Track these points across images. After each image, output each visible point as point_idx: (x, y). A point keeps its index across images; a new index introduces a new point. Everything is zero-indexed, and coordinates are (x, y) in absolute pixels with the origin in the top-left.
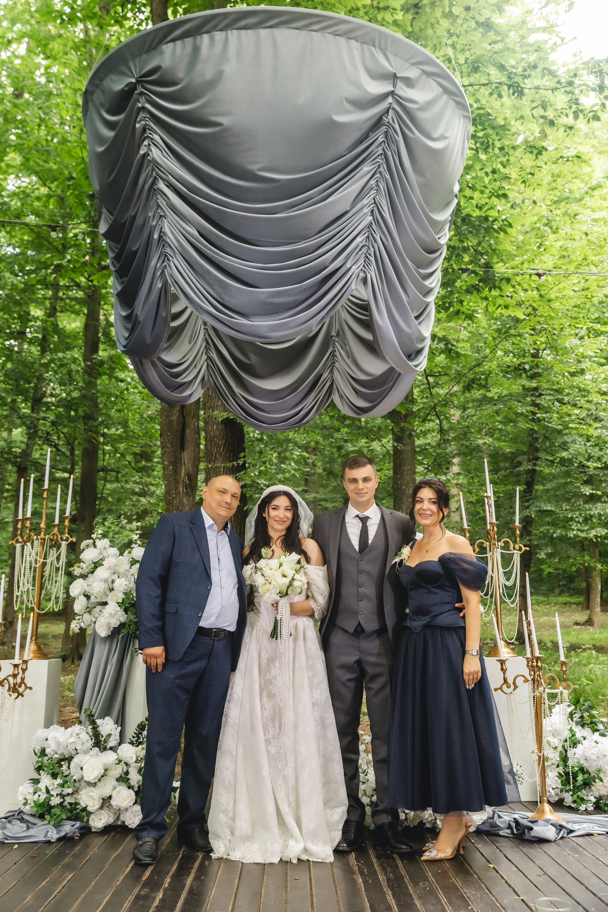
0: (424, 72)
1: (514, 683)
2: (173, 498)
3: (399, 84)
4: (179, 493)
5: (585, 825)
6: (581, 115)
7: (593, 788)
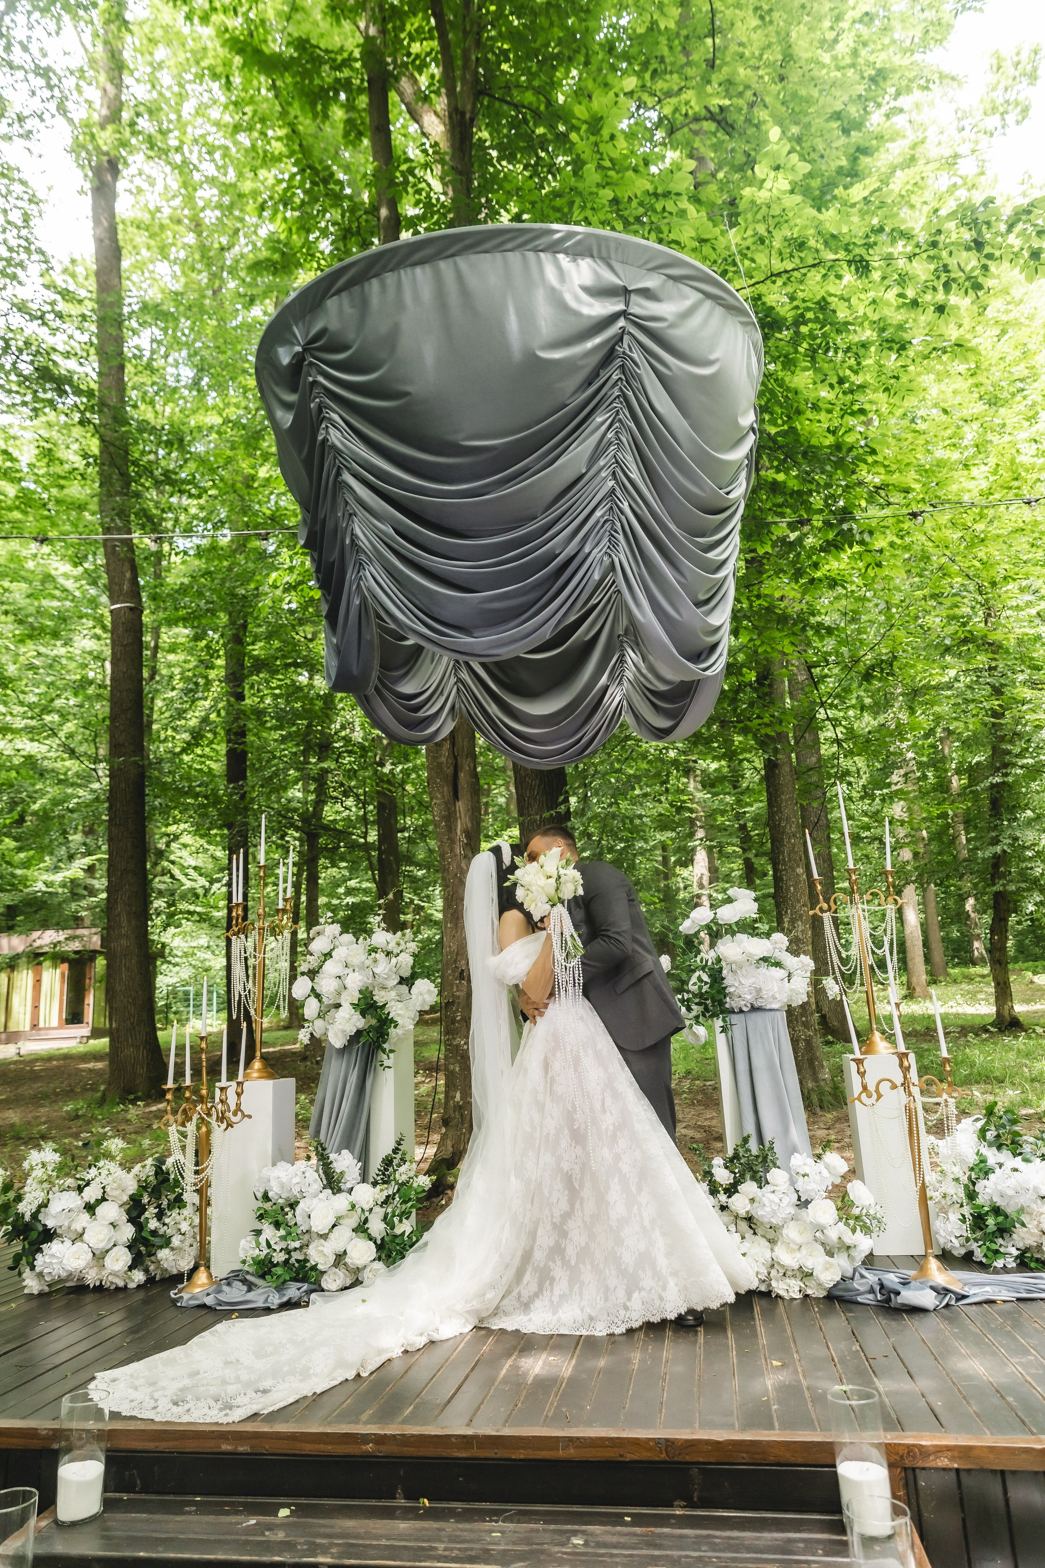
0: (669, 277)
1: (877, 1091)
3: (634, 297)
5: (988, 1288)
6: (954, 286)
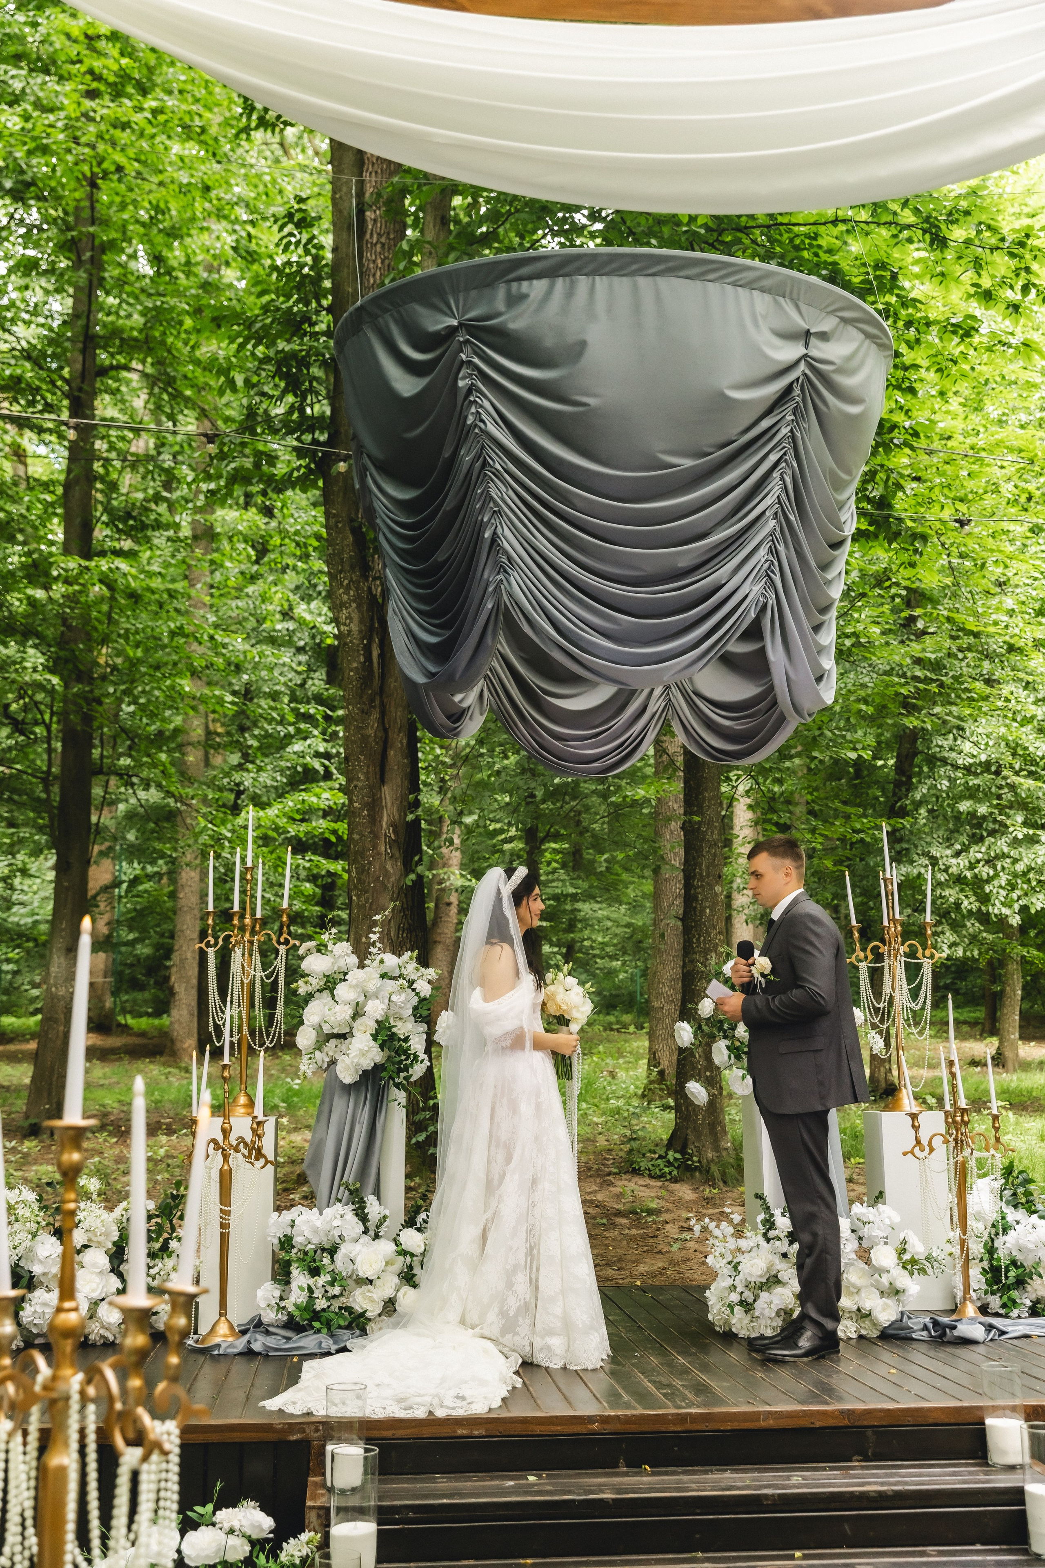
0: (843, 320)
1: (930, 1145)
2: (370, 863)
3: (814, 342)
4: (379, 854)
5: (1020, 1328)
7: (1029, 1288)
